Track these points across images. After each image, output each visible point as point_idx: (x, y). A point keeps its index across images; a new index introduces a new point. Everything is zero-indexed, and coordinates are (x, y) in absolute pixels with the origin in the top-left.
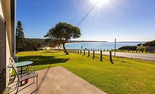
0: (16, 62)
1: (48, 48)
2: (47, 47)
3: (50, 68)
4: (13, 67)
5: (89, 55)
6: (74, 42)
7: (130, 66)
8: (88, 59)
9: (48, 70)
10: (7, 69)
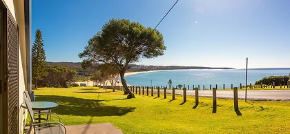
0: (32, 101)
1: (91, 84)
2: (87, 80)
3: (92, 125)
4: (27, 108)
5: (185, 101)
6: (151, 68)
7: (274, 116)
8: (181, 108)
9: (87, 128)
10: (21, 110)
